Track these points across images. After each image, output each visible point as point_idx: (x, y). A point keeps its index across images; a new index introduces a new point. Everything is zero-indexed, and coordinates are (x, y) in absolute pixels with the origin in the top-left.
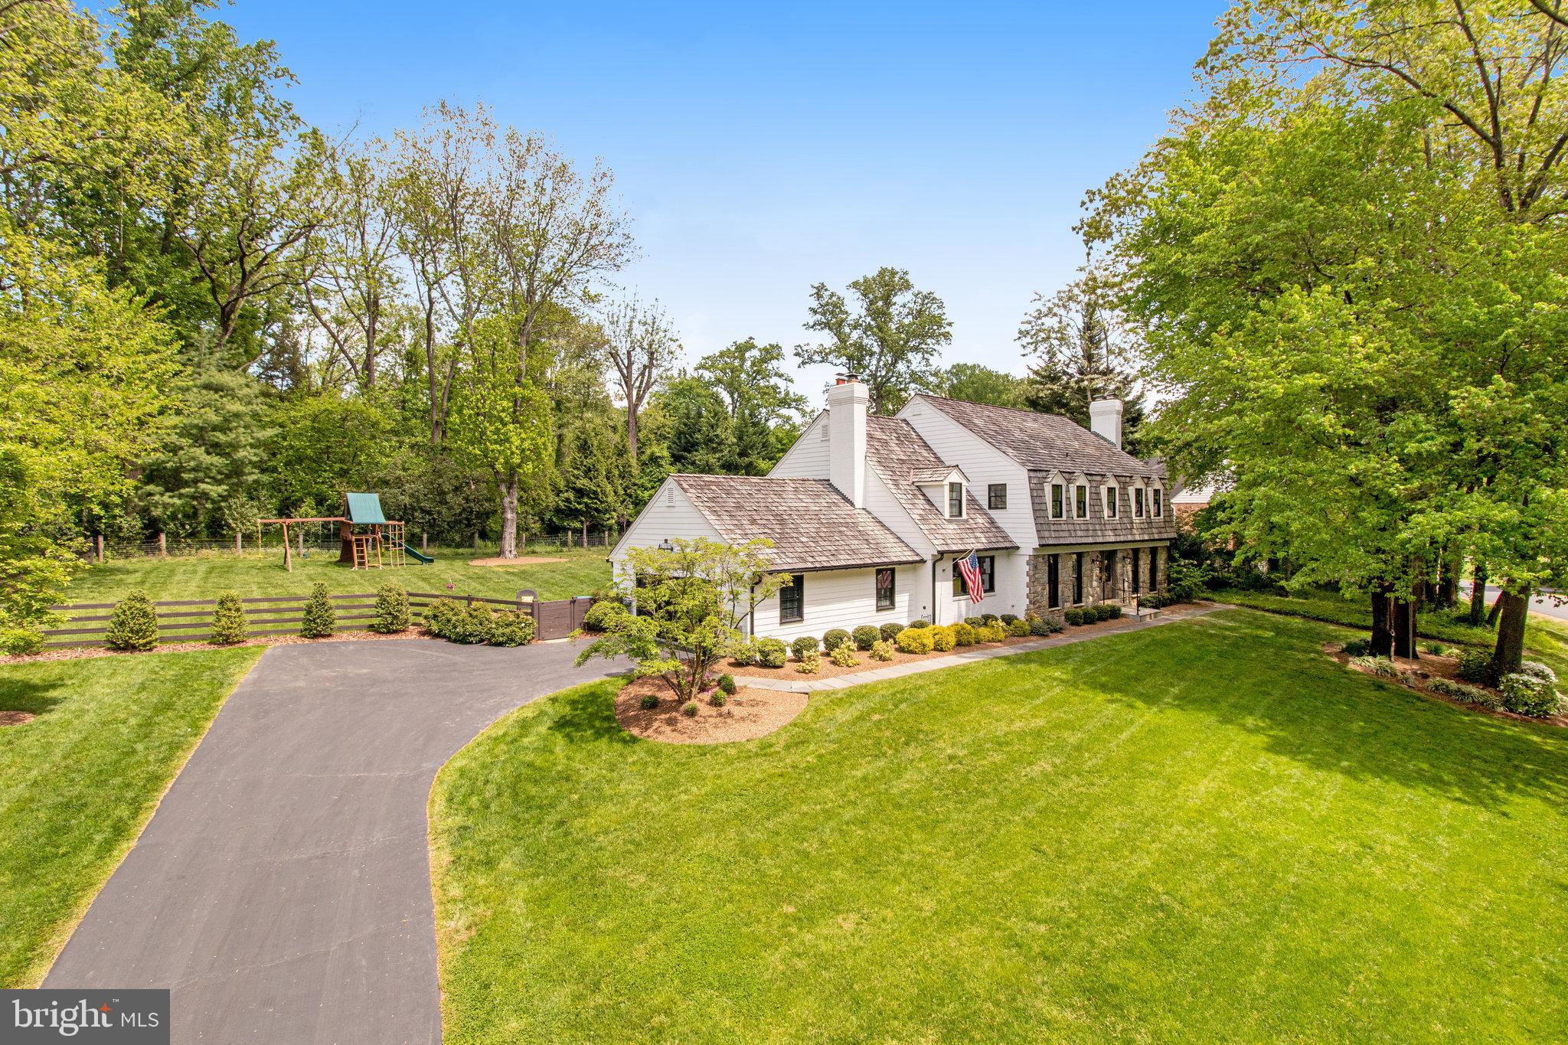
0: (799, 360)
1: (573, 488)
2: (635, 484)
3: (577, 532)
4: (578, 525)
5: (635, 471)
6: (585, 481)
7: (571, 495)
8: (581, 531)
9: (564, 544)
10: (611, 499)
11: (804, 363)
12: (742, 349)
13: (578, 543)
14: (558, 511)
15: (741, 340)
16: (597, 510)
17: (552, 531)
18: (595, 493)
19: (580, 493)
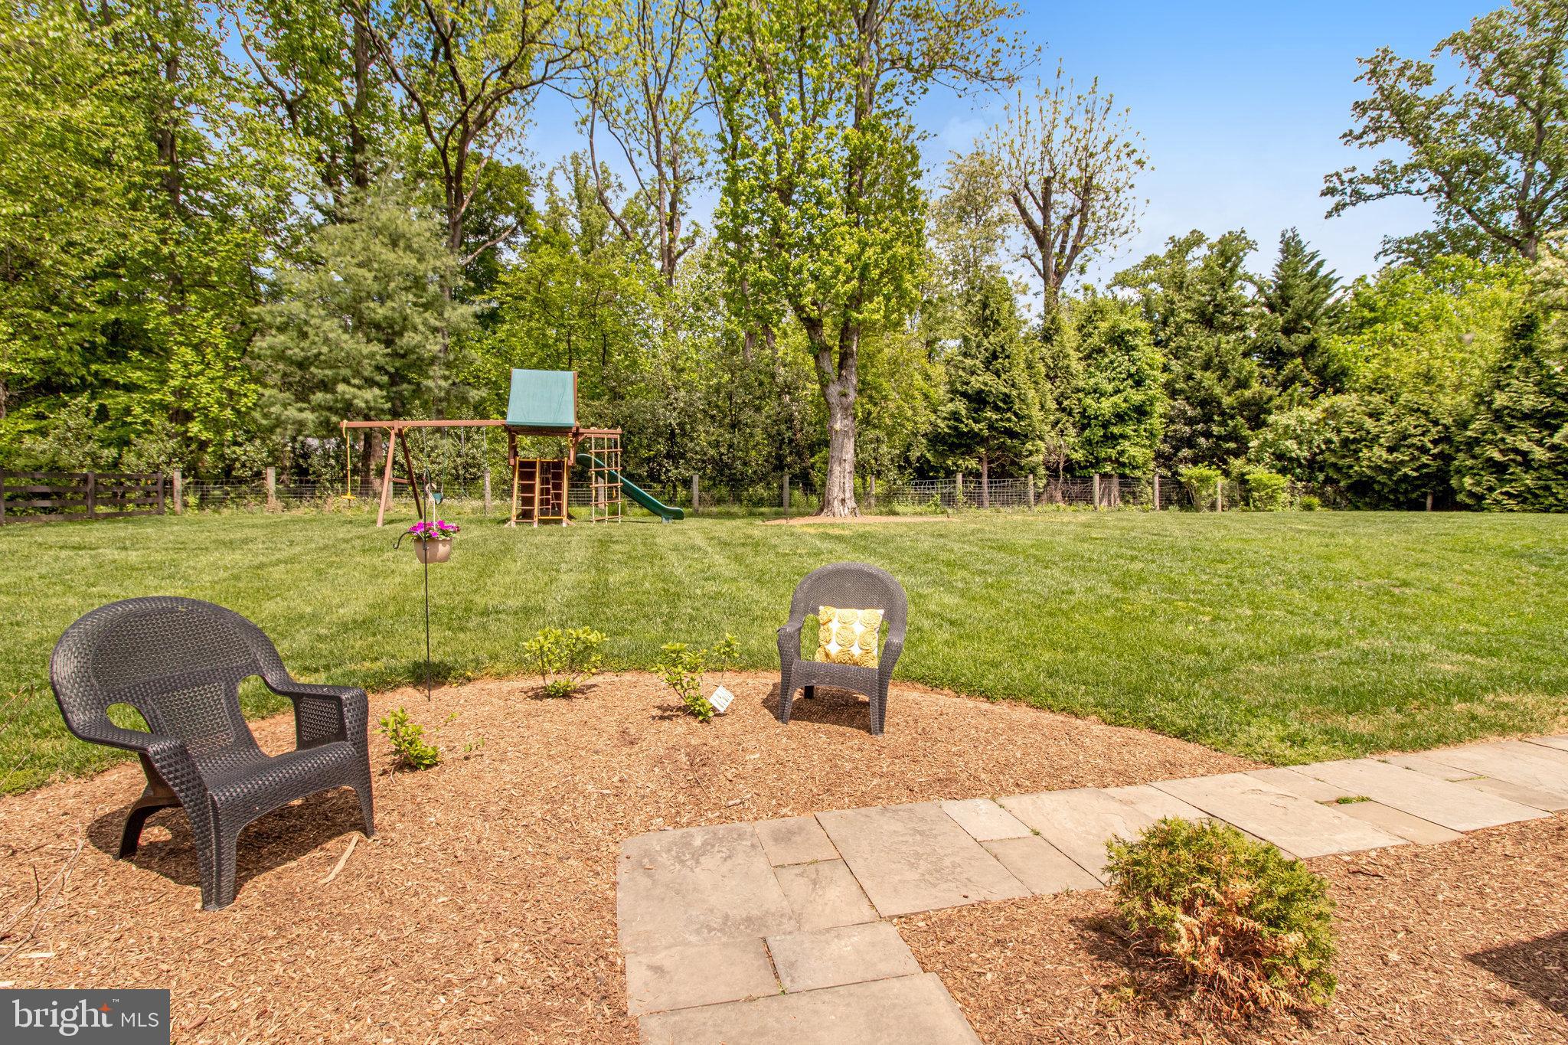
0: (1330, 202)
1: (964, 395)
2: (1078, 390)
3: (973, 475)
4: (972, 463)
5: (1077, 366)
6: (988, 377)
7: (961, 406)
8: (979, 475)
9: (949, 500)
10: (1036, 413)
11: (1338, 208)
12: (1181, 248)
13: (974, 499)
14: (935, 439)
15: (1182, 234)
16: (1011, 434)
17: (924, 474)
18: (1007, 398)
19: (978, 400)
